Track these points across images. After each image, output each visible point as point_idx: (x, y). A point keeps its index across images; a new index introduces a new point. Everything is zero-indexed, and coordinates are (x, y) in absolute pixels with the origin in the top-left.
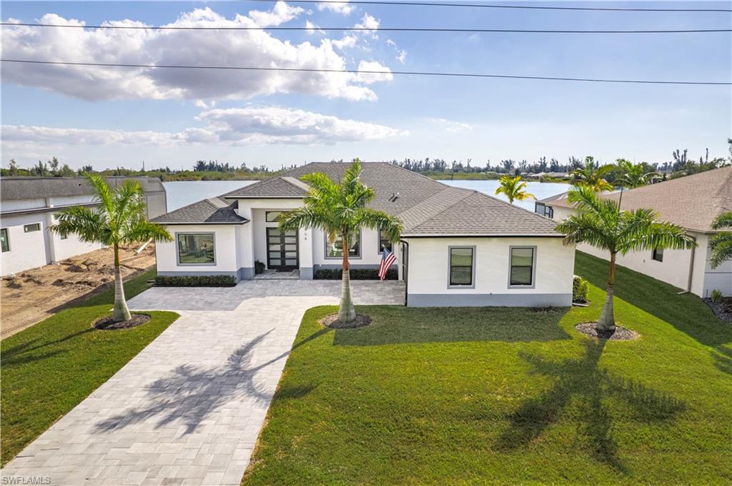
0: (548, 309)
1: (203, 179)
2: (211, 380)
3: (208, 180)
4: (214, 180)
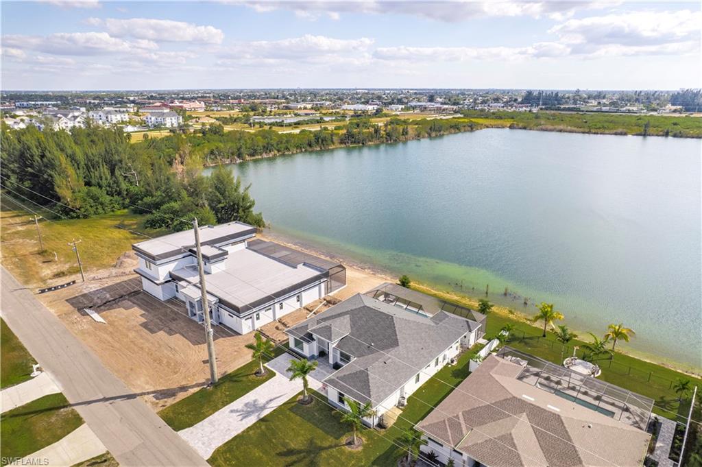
1: (510, 127)
2: (257, 408)
3: (514, 128)
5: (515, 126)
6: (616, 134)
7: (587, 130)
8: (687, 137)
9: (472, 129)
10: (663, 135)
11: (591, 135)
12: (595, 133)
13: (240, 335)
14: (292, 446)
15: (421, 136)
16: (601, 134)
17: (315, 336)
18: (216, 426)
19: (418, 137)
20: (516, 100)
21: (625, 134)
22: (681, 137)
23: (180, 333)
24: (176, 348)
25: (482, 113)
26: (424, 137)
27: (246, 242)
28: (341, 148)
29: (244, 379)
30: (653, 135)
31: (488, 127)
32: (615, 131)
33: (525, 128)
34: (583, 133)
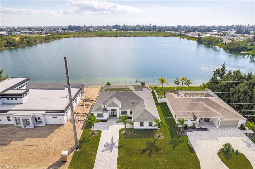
0: (154, 130)
1: (73, 37)
2: (111, 145)
3: (75, 37)
4: (77, 37)
5: (75, 36)
6: (108, 37)
7: (100, 36)
8: (127, 36)
9: (60, 38)
10: (121, 36)
11: (101, 37)
12: (102, 37)
13: (64, 124)
14: (142, 148)
15: (42, 42)
16: (104, 37)
17: (108, 109)
18: (104, 161)
19: (41, 42)
20: (65, 29)
21: (111, 37)
22: (126, 36)
23: (28, 137)
24: (34, 144)
25: (58, 33)
26: (43, 42)
27: (25, 86)
28: (6, 49)
29: (89, 138)
30: (119, 36)
31: (65, 37)
32: (108, 36)
33: (79, 37)
34: (99, 37)
